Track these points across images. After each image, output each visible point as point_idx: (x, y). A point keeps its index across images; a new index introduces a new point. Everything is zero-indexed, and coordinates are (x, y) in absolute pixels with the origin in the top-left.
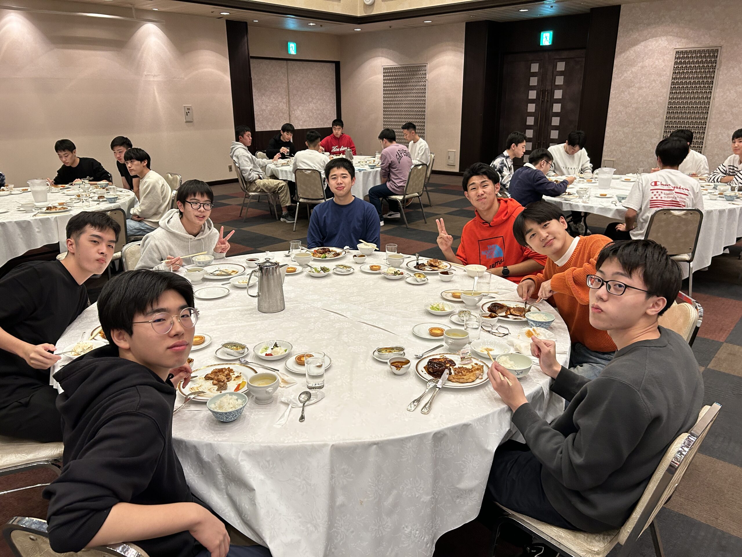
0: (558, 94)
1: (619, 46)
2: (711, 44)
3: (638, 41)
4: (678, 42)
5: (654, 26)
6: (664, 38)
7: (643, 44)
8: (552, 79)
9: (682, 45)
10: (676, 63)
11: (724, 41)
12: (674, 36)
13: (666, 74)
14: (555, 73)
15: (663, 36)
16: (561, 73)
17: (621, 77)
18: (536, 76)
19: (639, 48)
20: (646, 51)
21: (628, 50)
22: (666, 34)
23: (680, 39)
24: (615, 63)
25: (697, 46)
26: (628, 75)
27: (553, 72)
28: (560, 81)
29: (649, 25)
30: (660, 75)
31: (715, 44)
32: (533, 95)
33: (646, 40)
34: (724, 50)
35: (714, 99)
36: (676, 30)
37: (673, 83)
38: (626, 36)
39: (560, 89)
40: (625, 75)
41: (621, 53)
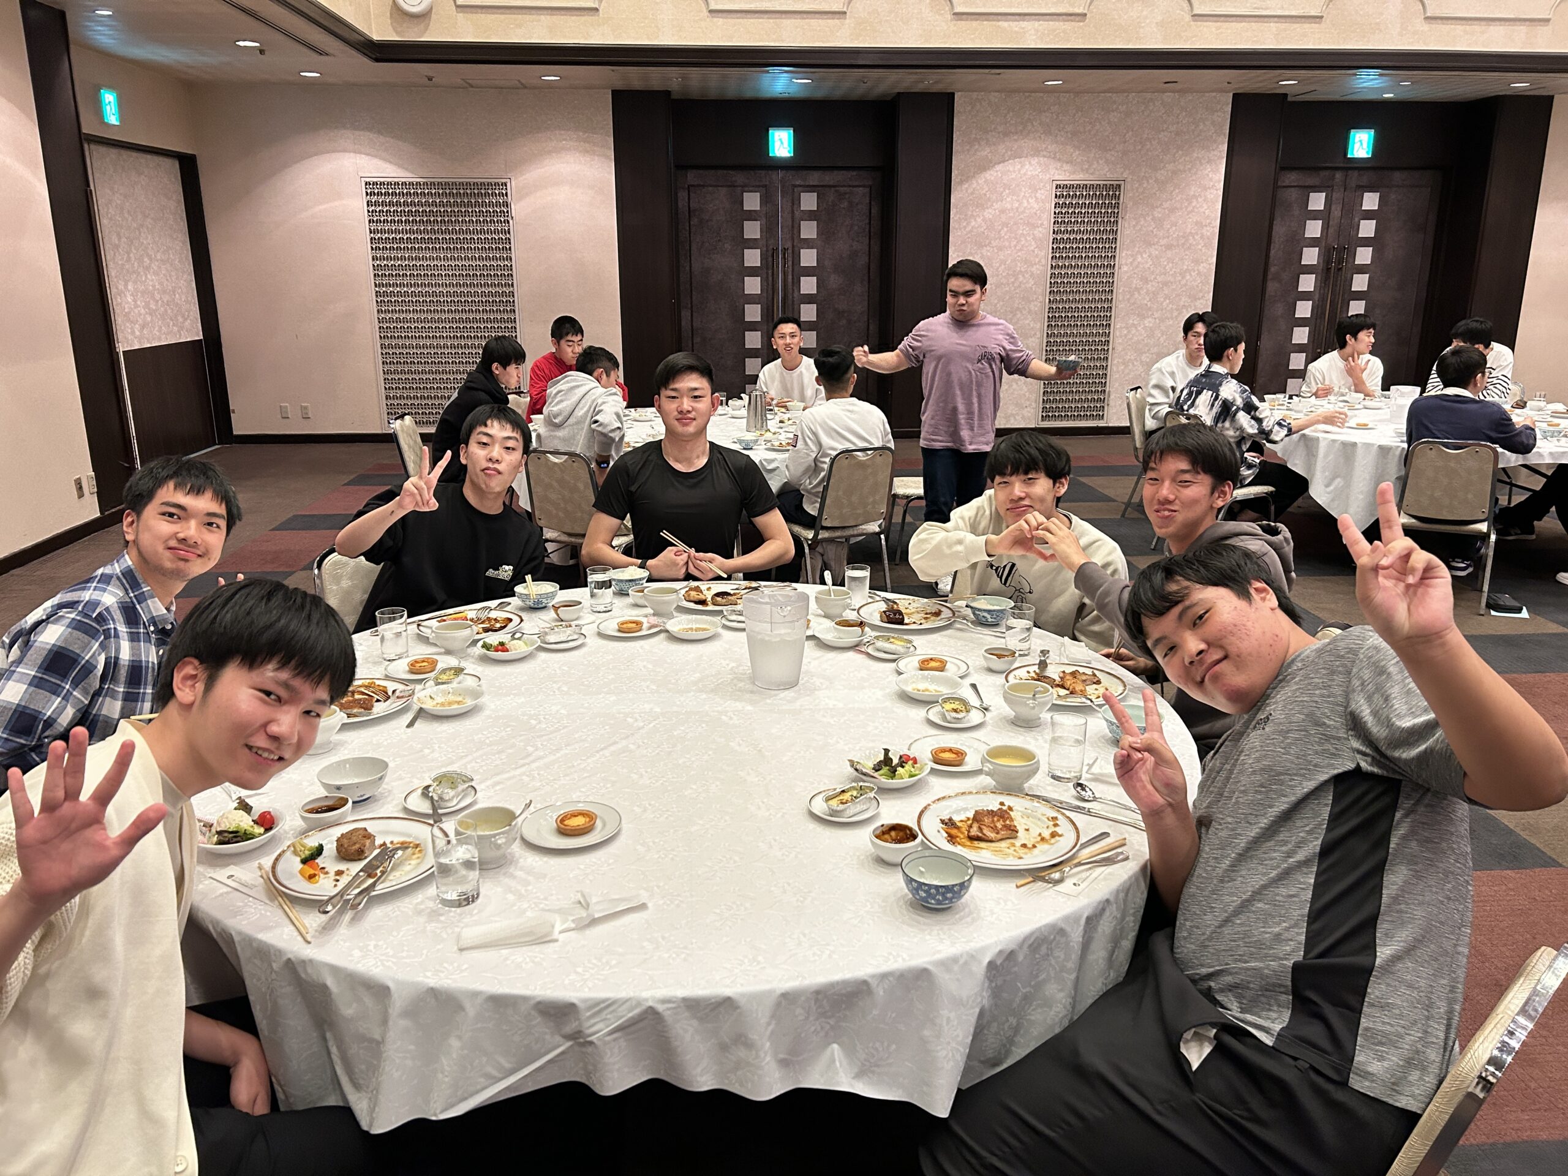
0: (808, 258)
1: (958, 169)
2: (1109, 176)
3: (991, 162)
4: (1057, 169)
5: (1015, 137)
6: (1034, 161)
7: (999, 167)
8: (793, 227)
9: (1065, 174)
10: (1057, 205)
11: (1127, 172)
12: (1049, 157)
13: (1042, 224)
14: (797, 213)
15: (1033, 156)
16: (811, 216)
17: (965, 227)
18: (756, 220)
19: (990, 175)
20: (1005, 182)
21: (973, 177)
22: (1036, 153)
23: (1059, 164)
24: (952, 200)
25: (1087, 176)
26: (977, 223)
27: (793, 212)
28: (809, 230)
29: (1006, 134)
30: (1034, 226)
31: (1115, 176)
32: (753, 258)
33: (1004, 162)
34: (1128, 186)
35: (1119, 268)
36: (1052, 147)
37: (1055, 241)
38: (968, 150)
39: (812, 248)
40: (973, 223)
41: (961, 182)
